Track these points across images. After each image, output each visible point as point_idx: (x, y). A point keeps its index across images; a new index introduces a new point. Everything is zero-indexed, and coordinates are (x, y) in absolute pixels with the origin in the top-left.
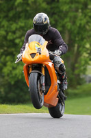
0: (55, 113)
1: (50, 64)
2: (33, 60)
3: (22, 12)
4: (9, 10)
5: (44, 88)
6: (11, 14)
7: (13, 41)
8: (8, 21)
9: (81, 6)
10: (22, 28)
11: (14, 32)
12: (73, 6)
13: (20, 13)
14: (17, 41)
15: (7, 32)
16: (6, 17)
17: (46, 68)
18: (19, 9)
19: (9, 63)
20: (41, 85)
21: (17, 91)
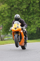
0: (23, 48)
2: (16, 30)
4: (28, 12)
5: (19, 40)
6: (29, 13)
7: (30, 21)
8: (28, 15)
10: (32, 17)
11: (30, 19)
13: (32, 13)
14: (31, 21)
15: (28, 19)
16: (28, 14)
18: (31, 12)
21: (32, 36)
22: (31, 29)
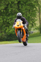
1: (24, 28)
2: (18, 27)
3: (11, 13)
6: (7, 14)
7: (8, 22)
8: (7, 16)
9: (28, 11)
10: (11, 18)
11: (8, 20)
12: (26, 11)
13: (10, 14)
14: (10, 22)
15: (7, 20)
17: (22, 30)
18: (10, 13)
19: (7, 29)
20: (21, 35)
22: (9, 30)
